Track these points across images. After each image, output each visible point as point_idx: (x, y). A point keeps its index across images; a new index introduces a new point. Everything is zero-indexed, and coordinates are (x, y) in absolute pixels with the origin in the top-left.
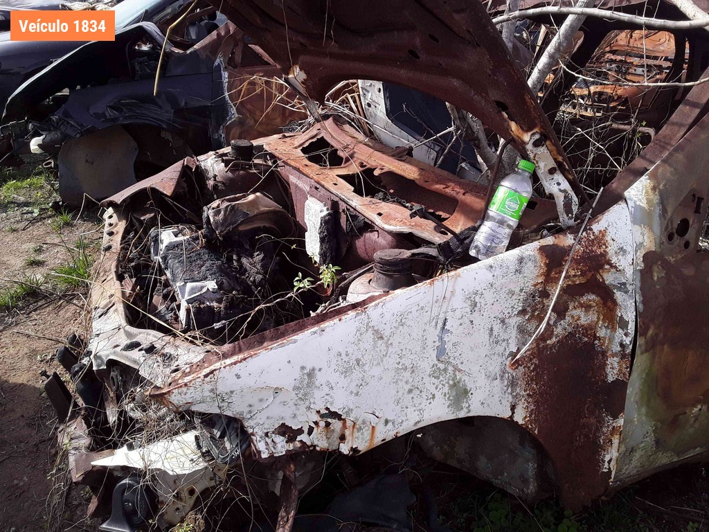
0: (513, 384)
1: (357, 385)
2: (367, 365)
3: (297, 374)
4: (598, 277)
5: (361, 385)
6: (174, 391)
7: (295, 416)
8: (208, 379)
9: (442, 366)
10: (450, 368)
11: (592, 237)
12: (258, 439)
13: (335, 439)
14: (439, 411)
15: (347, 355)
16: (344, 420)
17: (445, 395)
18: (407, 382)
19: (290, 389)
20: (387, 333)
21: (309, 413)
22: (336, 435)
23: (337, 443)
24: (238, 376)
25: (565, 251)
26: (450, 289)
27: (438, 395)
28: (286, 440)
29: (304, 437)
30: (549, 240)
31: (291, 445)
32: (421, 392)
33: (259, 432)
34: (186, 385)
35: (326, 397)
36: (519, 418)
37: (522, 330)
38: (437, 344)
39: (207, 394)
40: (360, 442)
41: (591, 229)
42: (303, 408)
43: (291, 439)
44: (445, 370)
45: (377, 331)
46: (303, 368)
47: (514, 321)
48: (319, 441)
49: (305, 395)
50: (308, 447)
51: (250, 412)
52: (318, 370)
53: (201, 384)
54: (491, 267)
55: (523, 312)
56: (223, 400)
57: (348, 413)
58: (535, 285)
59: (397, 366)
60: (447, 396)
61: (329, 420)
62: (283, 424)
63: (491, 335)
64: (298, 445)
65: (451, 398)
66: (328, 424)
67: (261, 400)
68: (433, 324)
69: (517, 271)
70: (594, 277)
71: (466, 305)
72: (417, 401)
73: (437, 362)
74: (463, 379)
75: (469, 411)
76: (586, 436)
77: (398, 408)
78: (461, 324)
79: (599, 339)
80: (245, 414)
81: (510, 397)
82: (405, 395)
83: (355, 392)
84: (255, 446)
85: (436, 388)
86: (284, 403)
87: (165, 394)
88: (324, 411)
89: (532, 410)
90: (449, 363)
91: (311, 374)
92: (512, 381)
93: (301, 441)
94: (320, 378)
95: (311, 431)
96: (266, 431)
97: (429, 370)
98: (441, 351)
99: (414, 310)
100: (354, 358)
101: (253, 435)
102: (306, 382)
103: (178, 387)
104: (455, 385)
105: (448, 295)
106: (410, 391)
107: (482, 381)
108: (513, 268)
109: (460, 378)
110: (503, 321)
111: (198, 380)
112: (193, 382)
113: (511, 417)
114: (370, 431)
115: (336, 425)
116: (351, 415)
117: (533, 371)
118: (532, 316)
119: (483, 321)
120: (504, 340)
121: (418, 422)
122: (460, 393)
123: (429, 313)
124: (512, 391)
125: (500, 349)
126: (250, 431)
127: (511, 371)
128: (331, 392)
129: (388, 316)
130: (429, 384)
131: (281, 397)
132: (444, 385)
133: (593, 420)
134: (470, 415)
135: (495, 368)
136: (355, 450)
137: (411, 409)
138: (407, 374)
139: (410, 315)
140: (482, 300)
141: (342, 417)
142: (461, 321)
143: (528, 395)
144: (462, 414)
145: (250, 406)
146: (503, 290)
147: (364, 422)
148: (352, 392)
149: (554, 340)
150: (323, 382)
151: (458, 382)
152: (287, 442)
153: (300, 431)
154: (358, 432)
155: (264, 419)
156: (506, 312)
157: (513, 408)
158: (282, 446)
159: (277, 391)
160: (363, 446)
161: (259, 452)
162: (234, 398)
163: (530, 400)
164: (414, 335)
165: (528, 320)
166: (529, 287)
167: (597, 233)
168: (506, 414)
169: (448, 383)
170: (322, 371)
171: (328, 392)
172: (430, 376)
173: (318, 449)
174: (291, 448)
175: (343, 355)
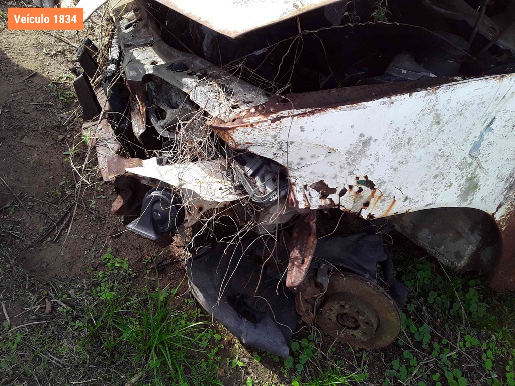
0: (511, 187)
1: (399, 162)
2: (415, 146)
3: (354, 139)
5: (402, 163)
6: (239, 128)
7: (335, 177)
8: (274, 125)
9: (469, 160)
10: (475, 164)
13: (360, 203)
14: (449, 198)
15: (404, 132)
16: (375, 190)
17: (459, 186)
18: (437, 169)
19: (343, 151)
20: (445, 119)
21: (349, 178)
22: (363, 201)
23: (360, 208)
24: (302, 129)
27: (455, 185)
28: (320, 195)
29: (335, 197)
31: (323, 201)
32: (443, 179)
33: (300, 184)
34: (252, 125)
35: (370, 167)
36: (498, 216)
38: (477, 139)
39: (269, 138)
40: (378, 210)
42: (346, 172)
43: (324, 196)
44: (471, 164)
45: (437, 116)
46: (362, 135)
48: (347, 203)
49: (353, 161)
50: (335, 205)
51: (299, 164)
52: (373, 140)
53: (266, 127)
56: (281, 148)
57: (380, 185)
59: (438, 152)
60: (461, 187)
61: (363, 187)
62: (322, 182)
64: (328, 202)
65: (463, 189)
66: (360, 190)
67: (313, 156)
68: (484, 119)
72: (436, 186)
73: (467, 156)
74: (479, 176)
75: (470, 203)
77: (420, 189)
78: (504, 126)
80: (293, 165)
81: (503, 197)
82: (431, 179)
83: (395, 167)
84: (294, 195)
85: (456, 179)
86: (332, 164)
87: (230, 129)
88: (362, 179)
89: (511, 211)
90: (476, 158)
91: (365, 144)
93: (331, 199)
94: (372, 149)
95: (343, 193)
96: (305, 184)
97: (458, 161)
98: (476, 146)
99: (476, 103)
100: (408, 136)
101: (294, 185)
102: (359, 149)
103: (244, 126)
104: (471, 179)
105: (508, 95)
106: (436, 177)
107: (492, 181)
109: (478, 175)
111: (264, 123)
112: (260, 124)
113: (493, 214)
114: (390, 204)
115: (367, 192)
116: (383, 187)
121: (430, 204)
122: (471, 187)
123: (486, 108)
124: (507, 194)
126: (293, 181)
128: (375, 164)
130: (453, 174)
131: (332, 158)
134: (469, 206)
135: (507, 172)
136: (370, 216)
137: (429, 192)
139: (471, 108)
141: (375, 187)
142: (506, 123)
144: (464, 205)
145: (302, 159)
147: (389, 196)
151: (475, 177)
152: (321, 198)
153: (334, 191)
154: (381, 202)
155: (308, 173)
157: (499, 207)
158: (316, 202)
159: (331, 151)
160: (378, 214)
161: (297, 202)
162: (291, 149)
168: (492, 210)
169: (467, 176)
170: (377, 142)
171: (373, 163)
172: (457, 166)
173: (342, 208)
174: (323, 204)
175: (400, 131)
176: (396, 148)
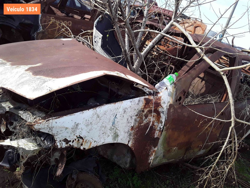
0: (130, 135)
1: (89, 130)
2: (93, 124)
3: (73, 124)
4: (157, 109)
6: (36, 124)
7: (70, 136)
8: (47, 122)
9: (113, 127)
10: (115, 128)
11: (158, 98)
12: (58, 142)
14: (109, 140)
15: (88, 121)
16: (83, 139)
17: (112, 136)
18: (103, 131)
19: (70, 128)
20: (100, 116)
21: (74, 136)
22: (80, 143)
23: (80, 146)
24: (56, 123)
25: (151, 100)
26: (119, 106)
27: (110, 135)
28: (65, 143)
29: (71, 143)
30: (147, 97)
31: (67, 145)
32: (106, 134)
33: (58, 140)
34: (40, 123)
35: (80, 132)
36: (130, 145)
37: (135, 120)
38: (113, 121)
39: (46, 126)
40: (86, 146)
41: (158, 96)
42: (73, 134)
43: (67, 143)
44: (114, 128)
45: (98, 115)
46: (75, 123)
47: (134, 117)
48: (75, 145)
49: (74, 131)
50: (71, 146)
51: (57, 134)
52: (79, 124)
53: (45, 123)
54: (131, 102)
55: (137, 115)
56: (50, 129)
57: (85, 138)
58: (141, 108)
59: (101, 126)
61: (79, 139)
62: (66, 139)
63: (127, 120)
64: (69, 145)
65: (113, 137)
66: (79, 140)
67: (61, 131)
68: (113, 115)
69: (138, 104)
70: (156, 109)
71: (122, 111)
72: (104, 136)
73: (112, 126)
75: (117, 141)
76: (146, 152)
77: (99, 138)
78: (120, 116)
79: (155, 125)
80: (55, 134)
81: (129, 138)
82: (102, 135)
84: (57, 144)
85: (110, 133)
86: (68, 132)
87: (33, 125)
88: (78, 136)
89: (134, 143)
90: (115, 127)
91: (77, 125)
92: (130, 134)
93: (70, 144)
94: (80, 126)
95: (73, 141)
96: (60, 140)
97: (109, 128)
98: (114, 123)
99: (109, 111)
100: (90, 122)
101: (56, 141)
102: (75, 127)
103: (38, 124)
104: (115, 133)
105: (119, 108)
106: (103, 133)
107: (123, 133)
108: (137, 103)
109: (117, 132)
110: (131, 117)
111: (44, 122)
112: (43, 122)
113: (128, 144)
114: (90, 144)
115: (81, 140)
116: (86, 138)
117: (136, 132)
118: (139, 117)
119: (126, 116)
120: (130, 122)
121: (103, 143)
122: (116, 136)
123: (113, 112)
124: (130, 137)
125: (129, 125)
126: (56, 139)
127: (130, 131)
129: (102, 111)
130: (109, 132)
131: (67, 130)
132: (112, 133)
133: (149, 148)
134: (117, 142)
135: (127, 130)
136: (84, 149)
137: (102, 139)
138: (103, 128)
139: (107, 112)
140: (127, 110)
142: (121, 115)
143: (133, 138)
144: (115, 142)
145: (58, 132)
146: (133, 109)
147: (89, 141)
148: (87, 132)
149: (143, 124)
150: (80, 128)
152: (66, 144)
153: (70, 141)
154: (87, 143)
155: (60, 136)
156: (132, 115)
157: (129, 142)
158: (64, 145)
159: (66, 128)
160: (87, 148)
161: (58, 146)
162: (53, 129)
163: (134, 140)
164: (108, 117)
165: (138, 118)
166: (140, 109)
167: (159, 97)
168: (126, 143)
169: (114, 132)
170: (81, 124)
171: (81, 131)
172: (109, 130)
173: (74, 147)
174: (67, 146)
175: (87, 121)
176: (87, 125)
